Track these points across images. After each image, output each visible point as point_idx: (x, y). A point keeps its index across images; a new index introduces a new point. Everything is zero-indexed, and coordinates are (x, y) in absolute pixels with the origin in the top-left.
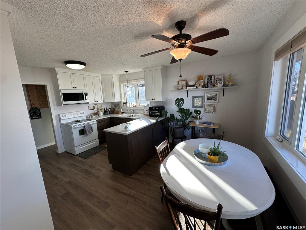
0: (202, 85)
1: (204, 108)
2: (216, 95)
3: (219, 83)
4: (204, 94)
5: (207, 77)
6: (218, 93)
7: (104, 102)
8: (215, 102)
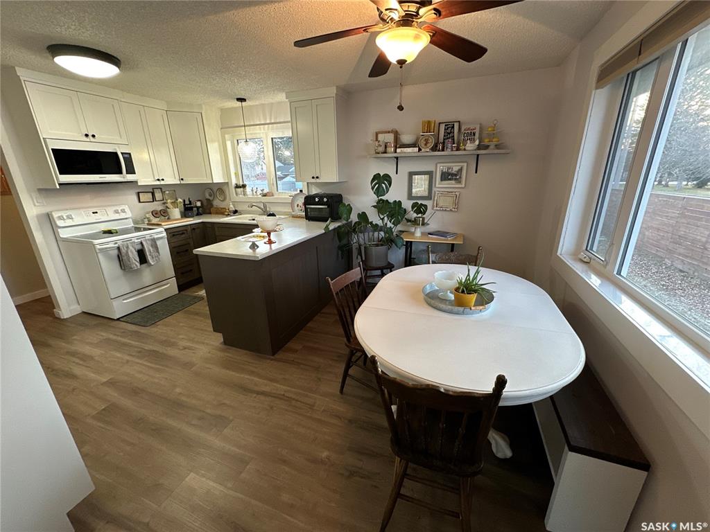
0: (431, 145)
1: (434, 200)
2: (461, 170)
3: (468, 141)
4: (434, 167)
5: (444, 125)
6: (465, 164)
7: (182, 182)
8: (457, 186)
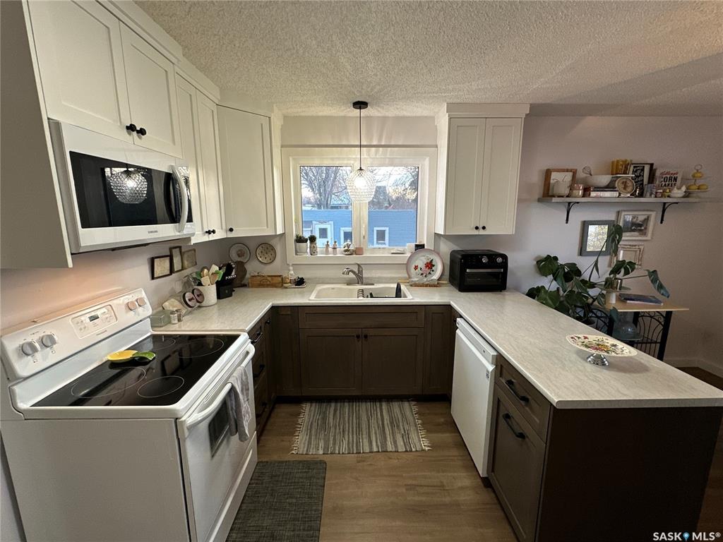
0: (632, 189)
5: (632, 166)
6: (652, 213)
8: (640, 238)
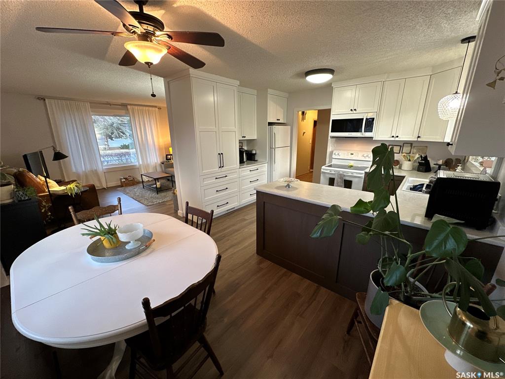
7: (419, 139)
